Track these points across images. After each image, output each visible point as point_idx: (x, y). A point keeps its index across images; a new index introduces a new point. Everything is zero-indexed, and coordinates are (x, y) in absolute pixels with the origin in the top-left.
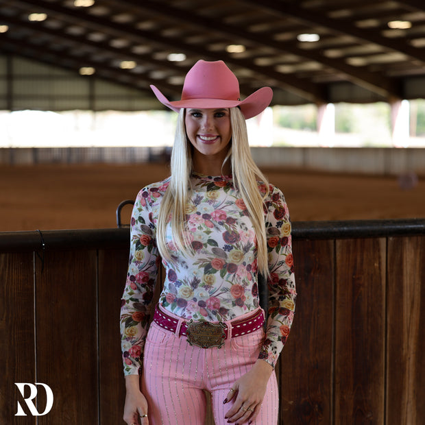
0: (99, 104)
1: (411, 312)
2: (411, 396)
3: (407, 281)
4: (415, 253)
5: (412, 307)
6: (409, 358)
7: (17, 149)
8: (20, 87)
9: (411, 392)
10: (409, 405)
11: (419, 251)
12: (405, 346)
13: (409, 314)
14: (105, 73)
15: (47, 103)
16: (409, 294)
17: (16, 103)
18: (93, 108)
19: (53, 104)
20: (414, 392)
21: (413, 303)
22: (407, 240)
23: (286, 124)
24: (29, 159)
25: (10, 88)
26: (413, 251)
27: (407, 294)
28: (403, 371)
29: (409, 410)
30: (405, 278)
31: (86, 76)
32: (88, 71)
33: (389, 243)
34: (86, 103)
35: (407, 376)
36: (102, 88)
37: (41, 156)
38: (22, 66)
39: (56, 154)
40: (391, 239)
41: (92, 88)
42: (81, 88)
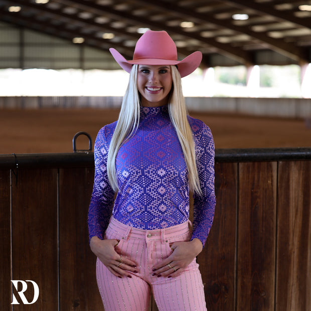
0: (87, 64)
1: (296, 217)
2: (295, 281)
3: (292, 194)
4: (299, 174)
5: (296, 214)
6: (294, 252)
7: (27, 98)
8: (29, 52)
9: (295, 277)
10: (293, 287)
11: (302, 172)
12: (290, 243)
13: (294, 219)
14: (92, 42)
15: (48, 64)
16: (294, 203)
17: (26, 63)
18: (82, 68)
19: (53, 64)
20: (297, 277)
21: (297, 211)
22: (293, 164)
23: (225, 80)
24: (35, 105)
25: (22, 52)
26: (297, 172)
27: (292, 204)
28: (289, 261)
29: (293, 291)
30: (291, 192)
31: (78, 44)
32: (79, 40)
33: (279, 165)
34: (77, 64)
35: (292, 265)
36: (89, 53)
37: (44, 102)
38: (31, 37)
39: (55, 101)
40: (281, 162)
41: (82, 53)
42: (73, 53)
